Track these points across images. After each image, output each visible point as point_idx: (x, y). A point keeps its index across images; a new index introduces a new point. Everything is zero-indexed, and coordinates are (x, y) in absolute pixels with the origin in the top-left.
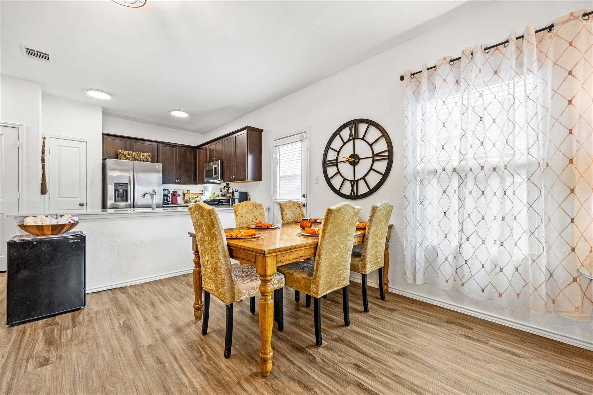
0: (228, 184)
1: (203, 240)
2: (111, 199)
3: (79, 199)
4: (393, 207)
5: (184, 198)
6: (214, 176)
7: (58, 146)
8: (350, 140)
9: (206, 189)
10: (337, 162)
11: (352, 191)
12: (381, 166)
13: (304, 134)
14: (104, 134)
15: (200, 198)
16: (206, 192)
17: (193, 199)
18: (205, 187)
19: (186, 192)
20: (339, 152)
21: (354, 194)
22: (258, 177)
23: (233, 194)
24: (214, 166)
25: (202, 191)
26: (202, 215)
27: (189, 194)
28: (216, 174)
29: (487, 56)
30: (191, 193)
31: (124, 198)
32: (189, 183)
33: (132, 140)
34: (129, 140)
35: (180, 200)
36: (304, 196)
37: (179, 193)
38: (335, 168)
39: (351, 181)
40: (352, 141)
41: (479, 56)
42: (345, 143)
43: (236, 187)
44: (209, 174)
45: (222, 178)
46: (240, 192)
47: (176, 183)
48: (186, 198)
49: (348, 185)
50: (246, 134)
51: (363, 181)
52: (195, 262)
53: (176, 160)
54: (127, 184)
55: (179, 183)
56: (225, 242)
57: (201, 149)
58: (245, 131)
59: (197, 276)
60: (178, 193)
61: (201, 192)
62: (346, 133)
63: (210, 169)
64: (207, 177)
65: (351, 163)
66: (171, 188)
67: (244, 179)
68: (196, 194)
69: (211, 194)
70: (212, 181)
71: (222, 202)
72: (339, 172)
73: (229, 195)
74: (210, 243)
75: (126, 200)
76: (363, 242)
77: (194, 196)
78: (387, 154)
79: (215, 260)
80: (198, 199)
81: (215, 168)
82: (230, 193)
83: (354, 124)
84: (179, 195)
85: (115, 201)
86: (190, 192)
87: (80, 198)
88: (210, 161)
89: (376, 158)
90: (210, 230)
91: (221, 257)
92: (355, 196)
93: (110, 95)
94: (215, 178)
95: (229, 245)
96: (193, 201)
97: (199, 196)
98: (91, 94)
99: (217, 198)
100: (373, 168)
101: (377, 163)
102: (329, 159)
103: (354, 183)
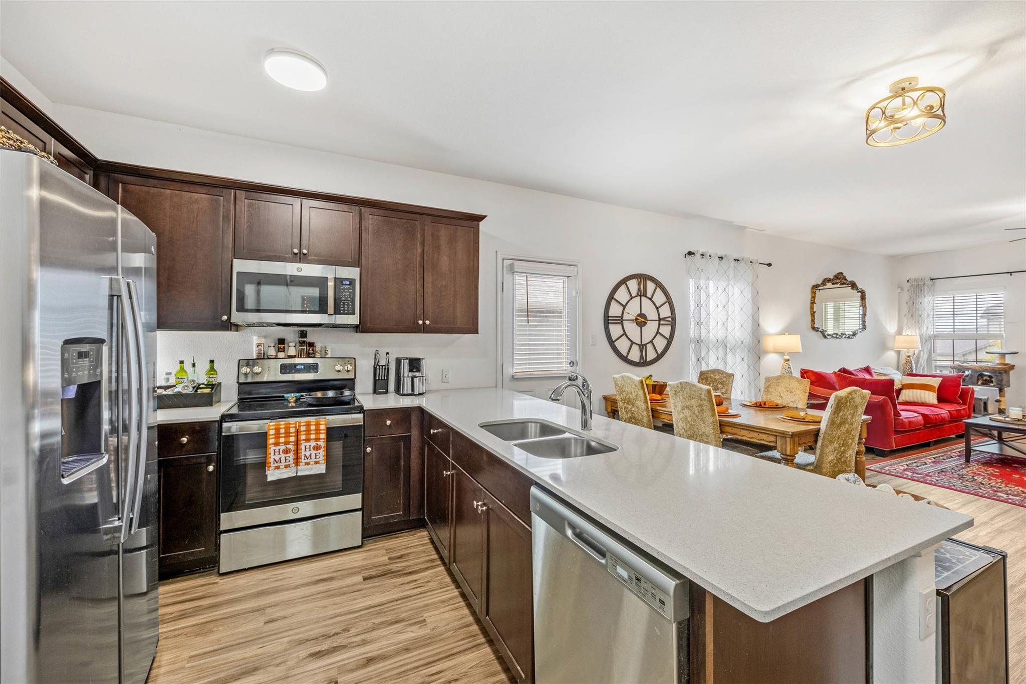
8: (637, 295)
10: (622, 320)
11: (642, 357)
12: (666, 330)
20: (623, 307)
21: (643, 360)
36: (572, 364)
38: (620, 326)
39: (639, 345)
40: (640, 298)
49: (635, 349)
51: (650, 344)
62: (633, 286)
65: (637, 324)
72: (625, 333)
78: (670, 319)
83: (642, 278)
89: (662, 322)
92: (644, 363)
100: (659, 332)
101: (661, 327)
102: (612, 313)
103: (642, 347)
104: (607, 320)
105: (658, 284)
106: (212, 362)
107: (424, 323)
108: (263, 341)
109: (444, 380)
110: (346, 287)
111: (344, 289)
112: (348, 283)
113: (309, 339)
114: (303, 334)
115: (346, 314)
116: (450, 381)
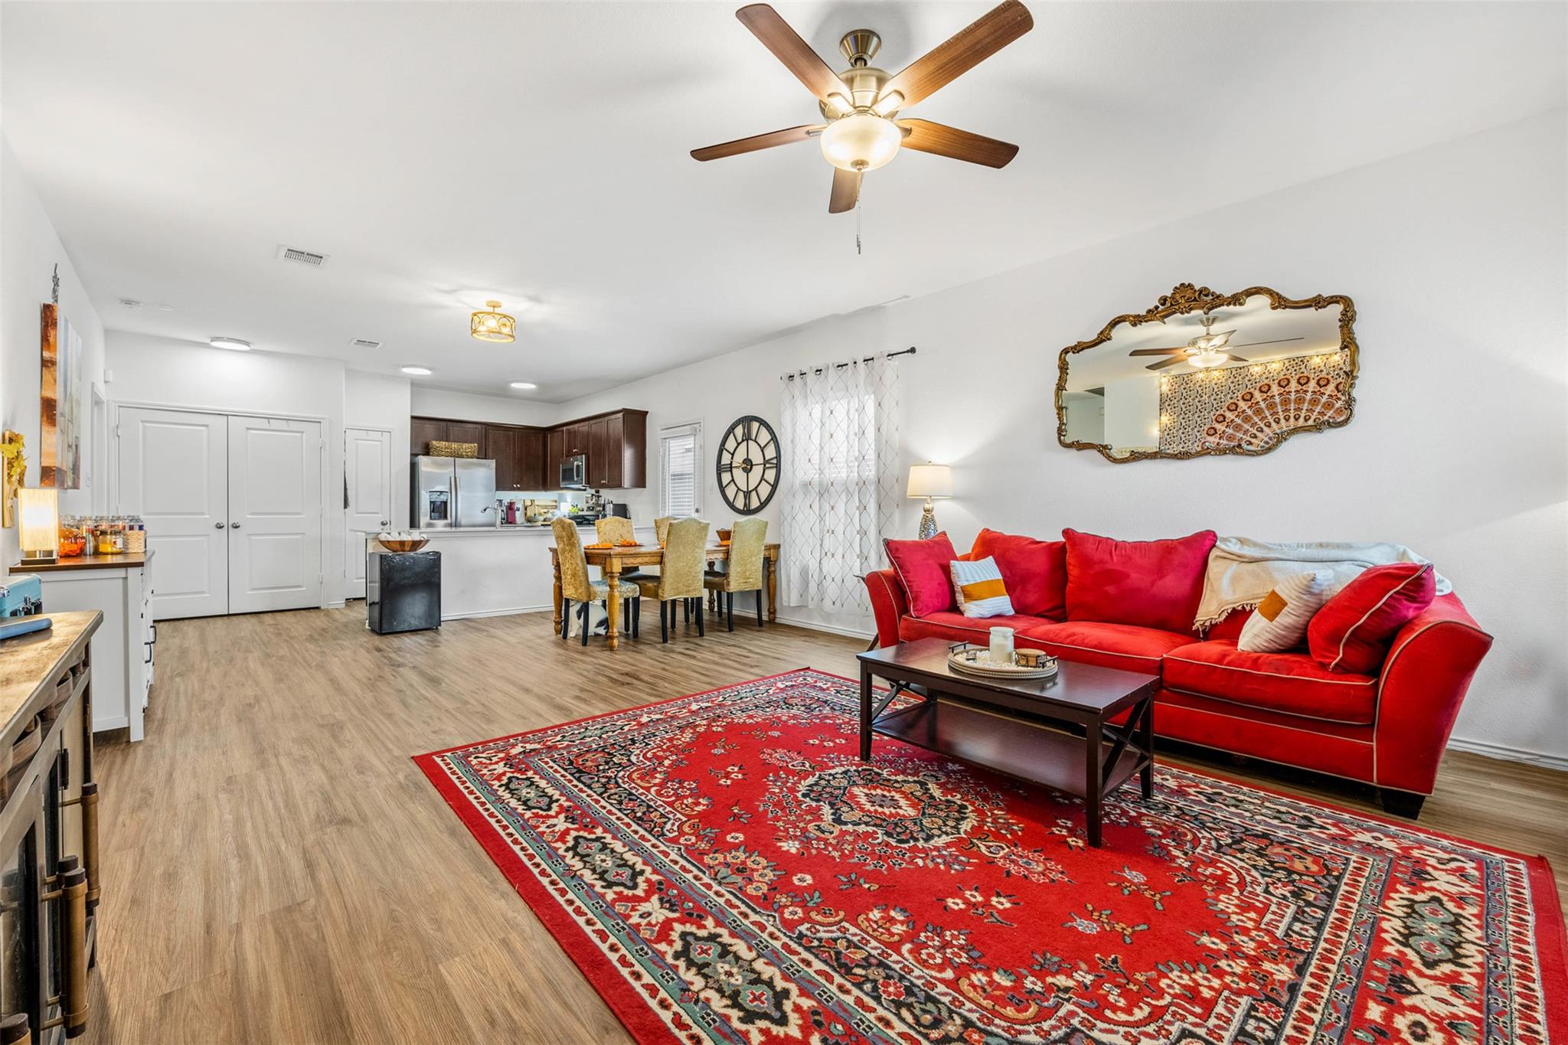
0: (597, 492)
1: (564, 550)
2: (425, 516)
4: (767, 523)
5: (526, 514)
6: (575, 479)
7: (355, 440)
8: (743, 441)
9: (562, 499)
10: (731, 468)
11: (745, 505)
12: (770, 475)
13: (698, 425)
14: (413, 418)
15: (553, 514)
16: (562, 504)
17: (540, 514)
18: (560, 496)
19: (528, 503)
20: (733, 455)
21: (746, 508)
22: (640, 481)
23: (604, 506)
24: (575, 463)
25: (556, 502)
26: (563, 527)
27: (535, 507)
28: (577, 476)
29: (840, 373)
30: (538, 505)
31: (443, 514)
32: (535, 488)
33: (449, 423)
34: (444, 424)
35: (519, 516)
36: (697, 511)
37: (519, 505)
38: (729, 474)
39: (744, 492)
40: (745, 442)
41: (831, 371)
42: (739, 444)
43: (609, 496)
44: (568, 476)
45: (588, 482)
46: (614, 505)
47: (514, 489)
48: (528, 514)
49: (741, 495)
50: (621, 420)
51: (755, 492)
52: (555, 577)
53: (514, 452)
54: (447, 492)
55: (518, 489)
56: (583, 550)
57: (555, 432)
58: (620, 415)
59: (557, 591)
60: (517, 506)
61: (555, 504)
62: (739, 431)
63: (568, 467)
64: (564, 479)
65: (744, 469)
66: (508, 496)
67: (619, 486)
68: (546, 507)
69: (570, 508)
70: (573, 486)
71: (588, 520)
72: (733, 480)
73: (598, 509)
74: (570, 551)
75: (445, 517)
76: (727, 558)
77: (543, 511)
78: (775, 461)
79: (574, 566)
80: (549, 515)
81: (578, 466)
82: (599, 505)
83: (746, 421)
84: (518, 509)
85: (431, 518)
86: (536, 503)
87: (382, 514)
88: (570, 454)
89: (767, 466)
90: (570, 540)
91: (579, 562)
92: (747, 511)
93: (430, 370)
94: (576, 483)
95: (586, 553)
96: (542, 518)
97: (551, 511)
98: (406, 370)
99: (581, 513)
100: (765, 477)
101: (767, 471)
102: (723, 462)
103: (747, 494)
104: (720, 469)
105: (763, 423)
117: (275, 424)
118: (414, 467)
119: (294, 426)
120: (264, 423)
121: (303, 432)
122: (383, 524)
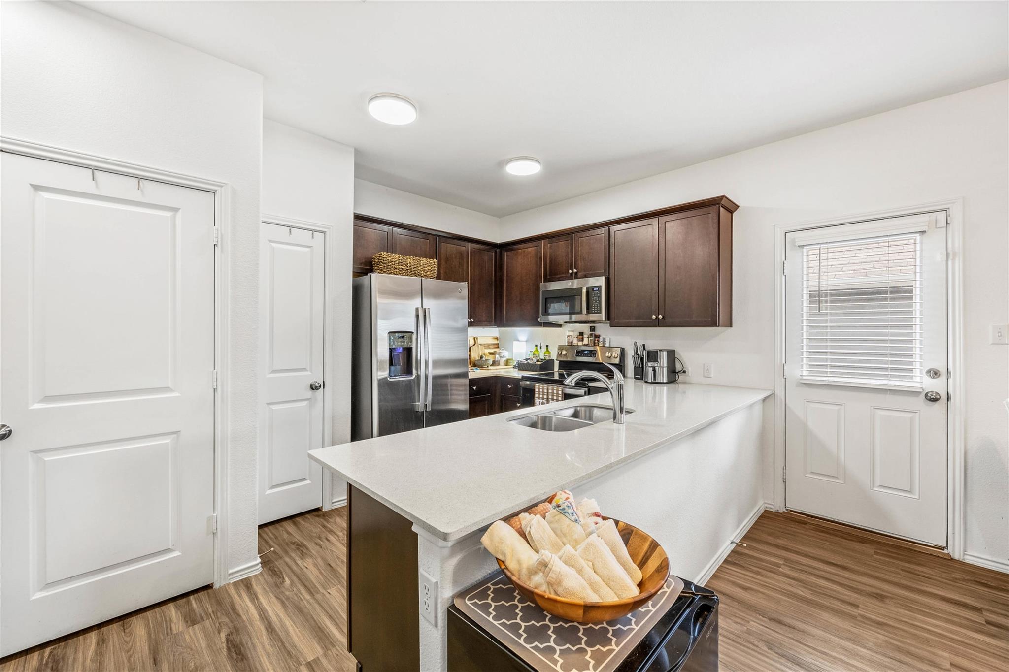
2: (380, 368)
3: (309, 373)
7: (270, 241)
14: (357, 217)
25: (497, 339)
27: (478, 347)
30: (481, 344)
32: (488, 323)
33: (394, 229)
34: (388, 229)
53: (468, 274)
54: (413, 333)
57: (512, 250)
61: (496, 342)
68: (488, 346)
81: (588, 293)
85: (391, 372)
86: (480, 341)
87: (311, 372)
88: (556, 276)
106: (547, 346)
107: (657, 317)
108: (571, 333)
109: (706, 374)
110: (596, 292)
111: (595, 294)
112: (595, 289)
113: (597, 333)
114: (593, 329)
115: (596, 313)
116: (712, 376)
117: (108, 184)
118: (357, 291)
119: (154, 194)
120: (80, 180)
121: (175, 210)
122: (313, 388)
